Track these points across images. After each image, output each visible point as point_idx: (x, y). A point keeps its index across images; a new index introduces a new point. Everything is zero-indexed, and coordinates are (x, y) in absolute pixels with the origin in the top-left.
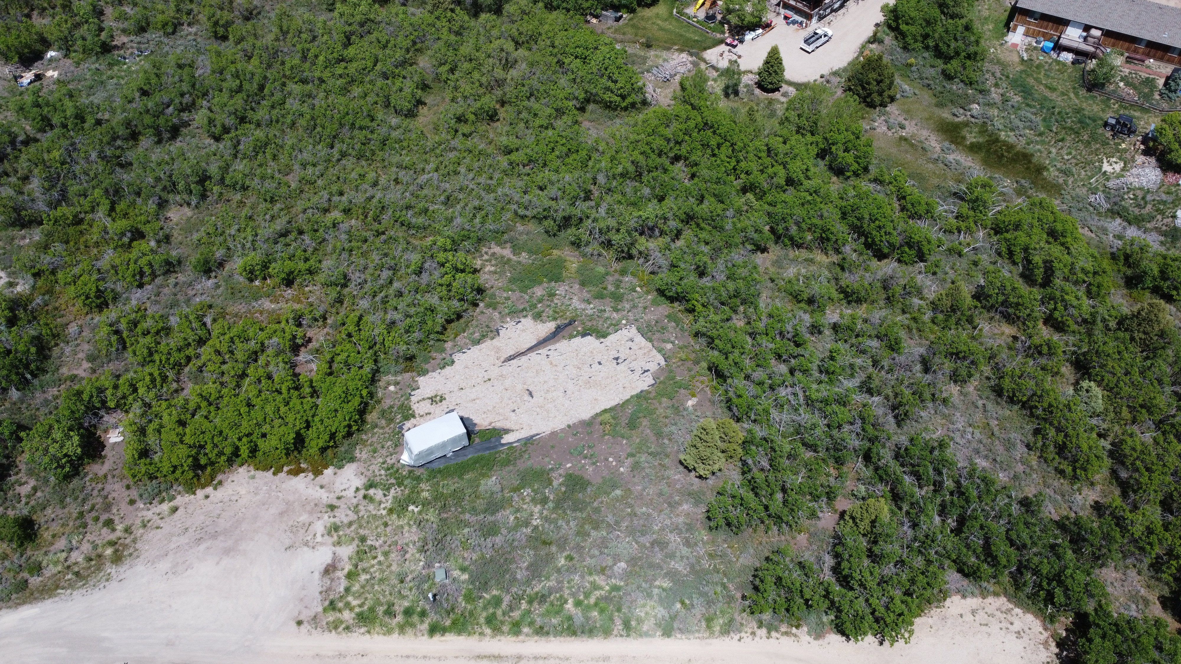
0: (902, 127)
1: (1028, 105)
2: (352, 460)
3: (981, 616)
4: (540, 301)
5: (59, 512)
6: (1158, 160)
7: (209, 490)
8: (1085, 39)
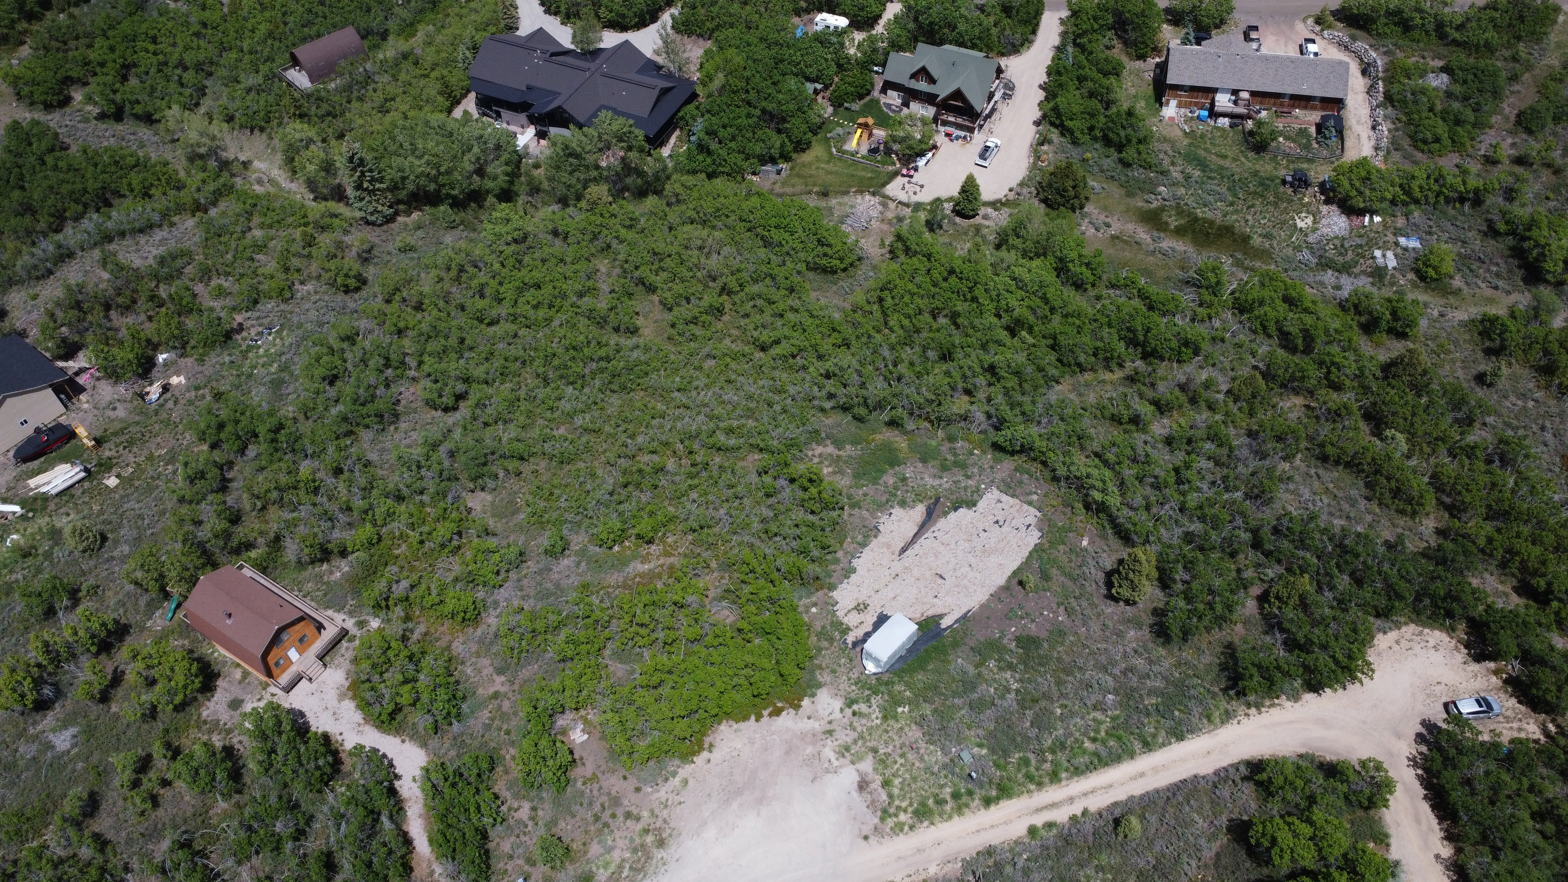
0: (1108, 226)
1: (1210, 178)
2: (820, 686)
3: (1404, 644)
4: (896, 488)
5: (573, 821)
6: (1339, 207)
7: (705, 754)
8: (1235, 103)
